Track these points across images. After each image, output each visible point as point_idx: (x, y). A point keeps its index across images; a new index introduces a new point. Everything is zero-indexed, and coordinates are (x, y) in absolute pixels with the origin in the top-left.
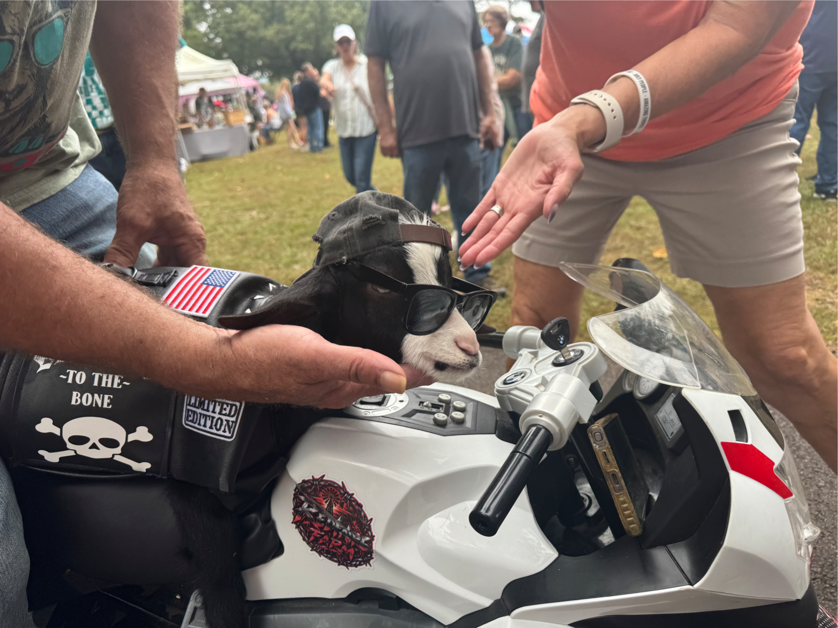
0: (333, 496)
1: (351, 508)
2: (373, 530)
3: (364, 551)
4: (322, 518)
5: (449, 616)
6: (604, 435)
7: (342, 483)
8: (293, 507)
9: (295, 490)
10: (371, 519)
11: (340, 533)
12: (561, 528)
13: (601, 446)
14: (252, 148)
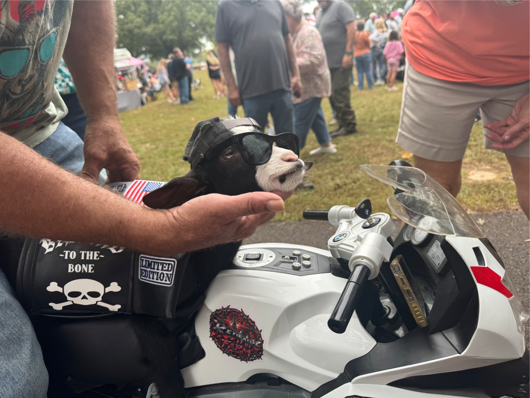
0: (236, 318)
1: (248, 324)
2: (262, 337)
3: (257, 351)
4: (229, 332)
5: (312, 386)
6: (400, 268)
7: (241, 309)
8: (210, 327)
9: (211, 316)
10: (261, 330)
11: (241, 341)
12: (373, 327)
13: (399, 275)
14: (142, 103)
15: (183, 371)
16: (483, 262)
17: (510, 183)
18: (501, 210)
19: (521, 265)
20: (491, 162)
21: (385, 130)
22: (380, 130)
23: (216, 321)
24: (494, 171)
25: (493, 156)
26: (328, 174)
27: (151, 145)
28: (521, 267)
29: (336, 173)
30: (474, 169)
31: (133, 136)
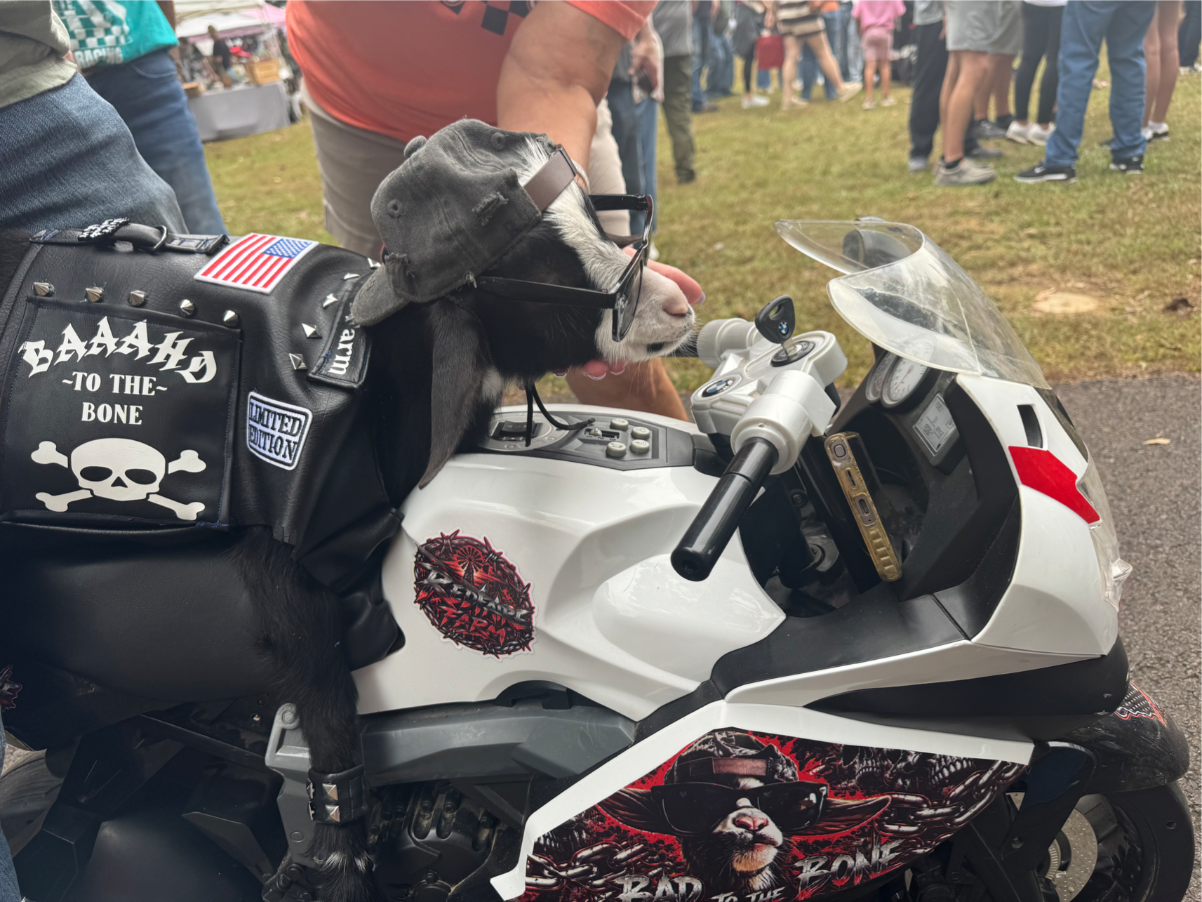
0: (472, 558)
1: (499, 572)
2: (531, 600)
3: (521, 631)
4: (459, 590)
5: (641, 709)
6: (848, 447)
7: (485, 539)
8: (415, 580)
9: (416, 556)
10: (529, 585)
11: (485, 609)
12: (785, 590)
13: (843, 463)
14: (293, 118)
15: (355, 674)
16: (1040, 440)
17: (1126, 320)
18: (1099, 378)
19: (1130, 494)
20: (1087, 274)
21: (855, 194)
22: (844, 194)
23: (428, 566)
24: (1093, 293)
25: (1095, 260)
26: (718, 291)
27: (309, 215)
28: (1129, 498)
29: (737, 289)
30: (1049, 288)
31: (269, 193)
